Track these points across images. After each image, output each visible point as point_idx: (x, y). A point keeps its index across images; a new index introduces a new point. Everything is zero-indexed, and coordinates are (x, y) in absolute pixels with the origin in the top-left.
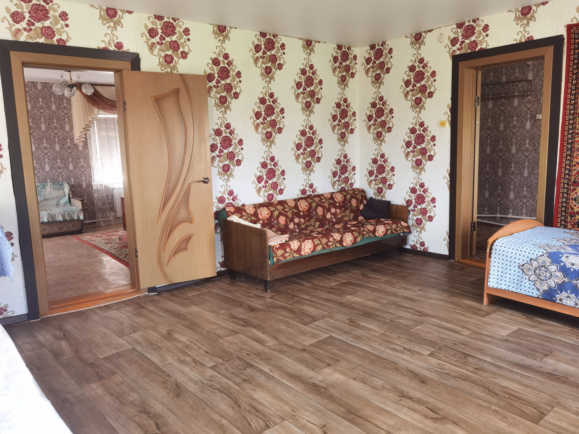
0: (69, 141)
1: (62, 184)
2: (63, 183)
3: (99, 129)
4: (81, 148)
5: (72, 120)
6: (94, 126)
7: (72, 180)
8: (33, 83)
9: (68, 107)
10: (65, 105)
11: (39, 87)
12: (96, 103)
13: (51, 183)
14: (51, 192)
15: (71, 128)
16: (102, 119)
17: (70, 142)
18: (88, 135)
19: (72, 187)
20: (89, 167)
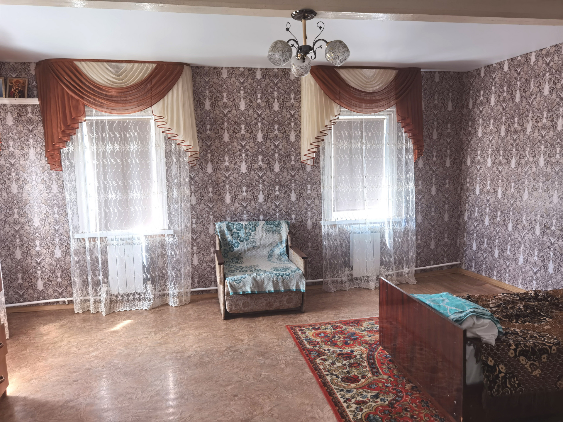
0: (293, 157)
1: (279, 224)
2: (281, 221)
3: (338, 138)
4: (309, 169)
5: (299, 125)
6: (331, 133)
7: (293, 217)
8: (250, 69)
9: (297, 105)
10: (292, 101)
11: (259, 76)
12: (337, 97)
13: (264, 222)
14: (262, 236)
15: (298, 137)
16: (344, 122)
17: (295, 160)
18: (321, 148)
19: (292, 228)
20: (319, 197)
